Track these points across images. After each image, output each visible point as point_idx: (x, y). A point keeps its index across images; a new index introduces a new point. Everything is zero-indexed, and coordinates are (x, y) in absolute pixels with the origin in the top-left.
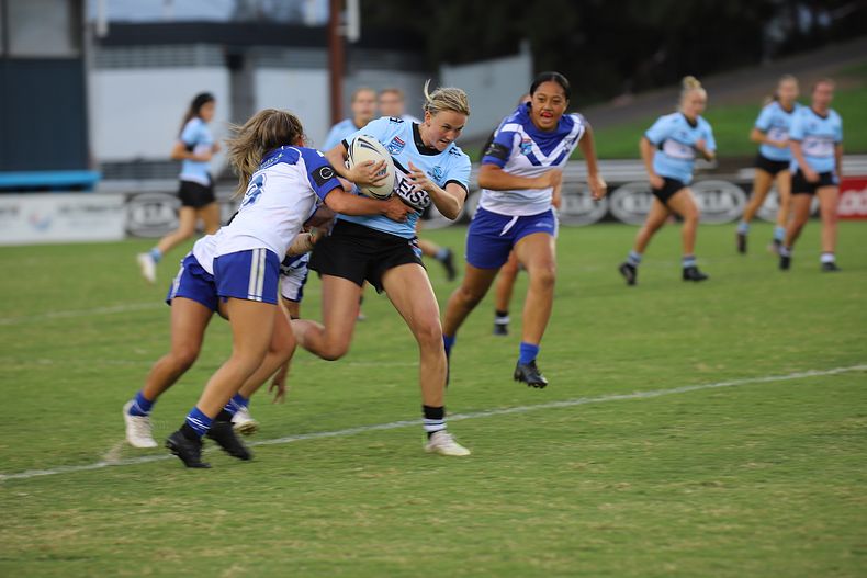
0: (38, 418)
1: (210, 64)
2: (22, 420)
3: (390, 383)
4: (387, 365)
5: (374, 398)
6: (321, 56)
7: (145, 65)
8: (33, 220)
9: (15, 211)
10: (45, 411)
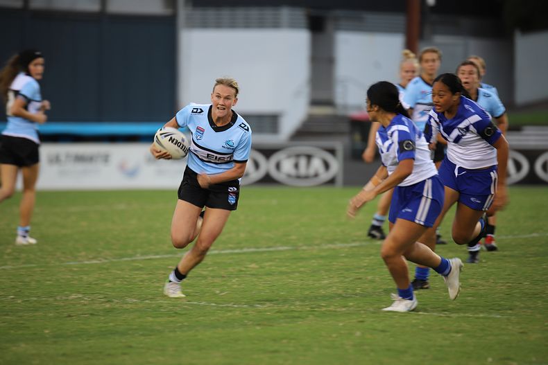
0: (125, 354)
1: (293, 25)
2: (109, 355)
3: (457, 332)
4: (454, 315)
5: (441, 346)
6: (400, 19)
7: (233, 25)
8: (122, 167)
9: (106, 158)
10: (131, 347)
